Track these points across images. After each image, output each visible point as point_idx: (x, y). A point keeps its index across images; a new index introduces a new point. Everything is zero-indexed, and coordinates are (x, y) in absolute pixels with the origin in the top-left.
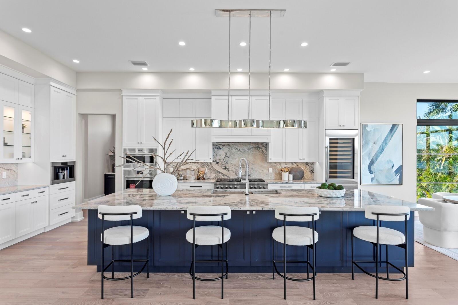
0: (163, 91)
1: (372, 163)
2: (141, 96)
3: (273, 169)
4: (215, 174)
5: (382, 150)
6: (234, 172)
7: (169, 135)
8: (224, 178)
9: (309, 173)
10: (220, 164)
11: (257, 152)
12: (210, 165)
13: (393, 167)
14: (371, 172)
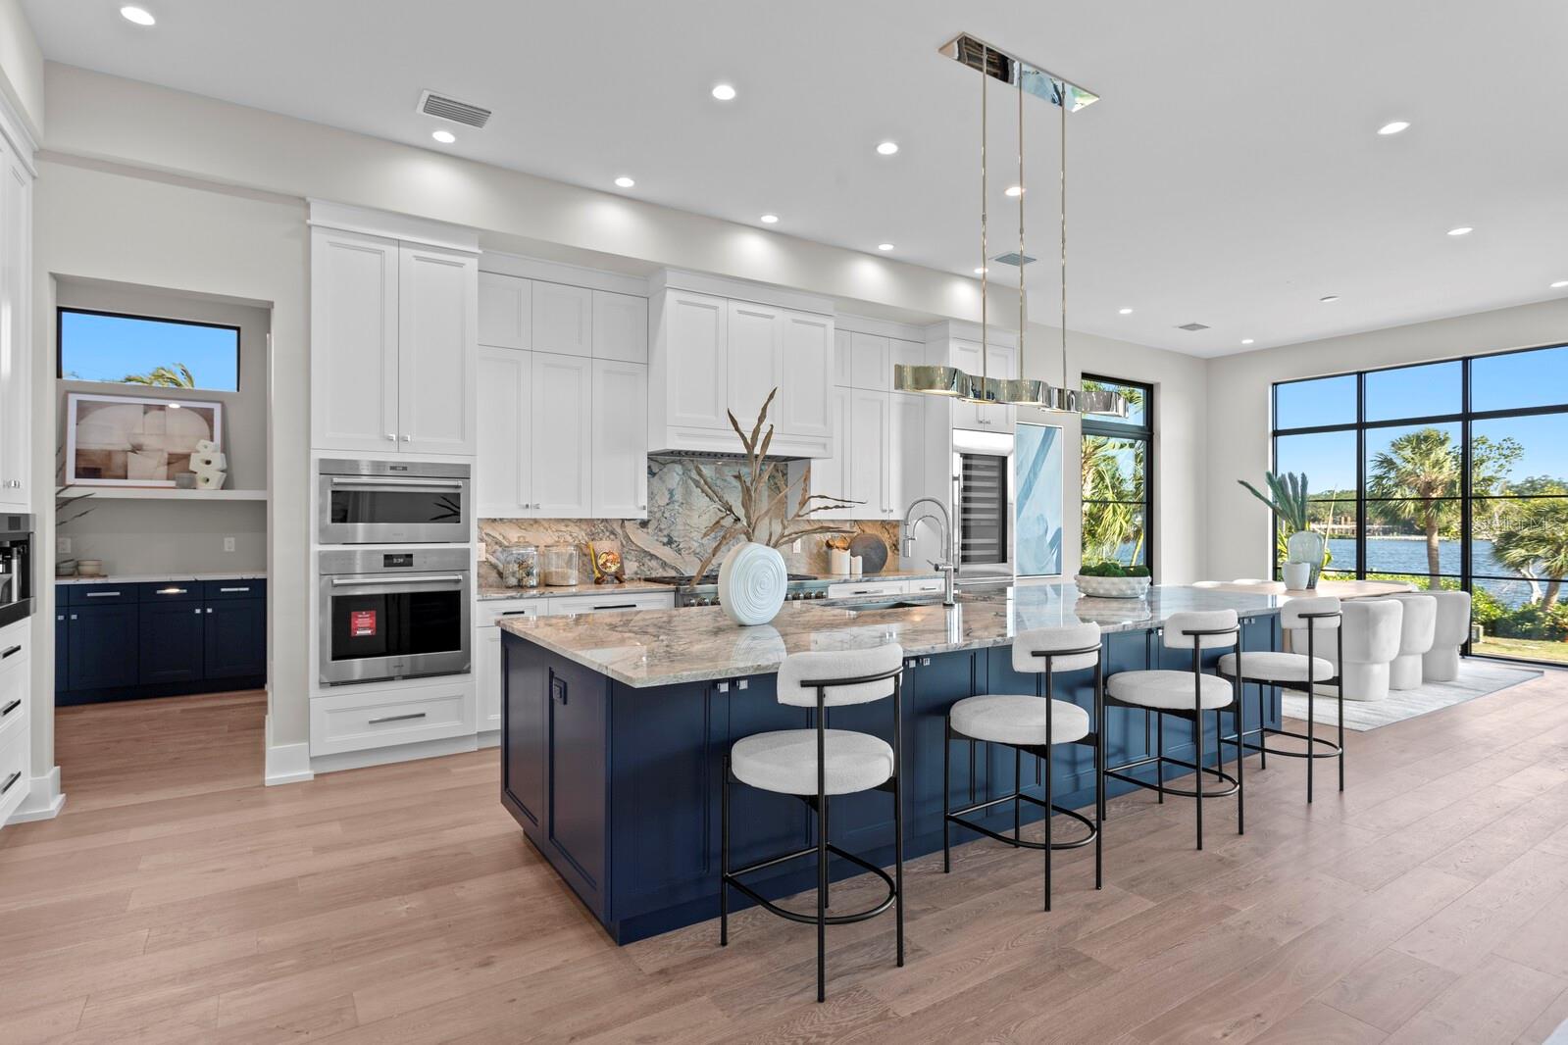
2: (399, 243)
3: (803, 542)
4: (637, 564)
6: (696, 554)
8: (665, 575)
9: (892, 553)
10: (652, 526)
12: (619, 530)
13: (1046, 532)
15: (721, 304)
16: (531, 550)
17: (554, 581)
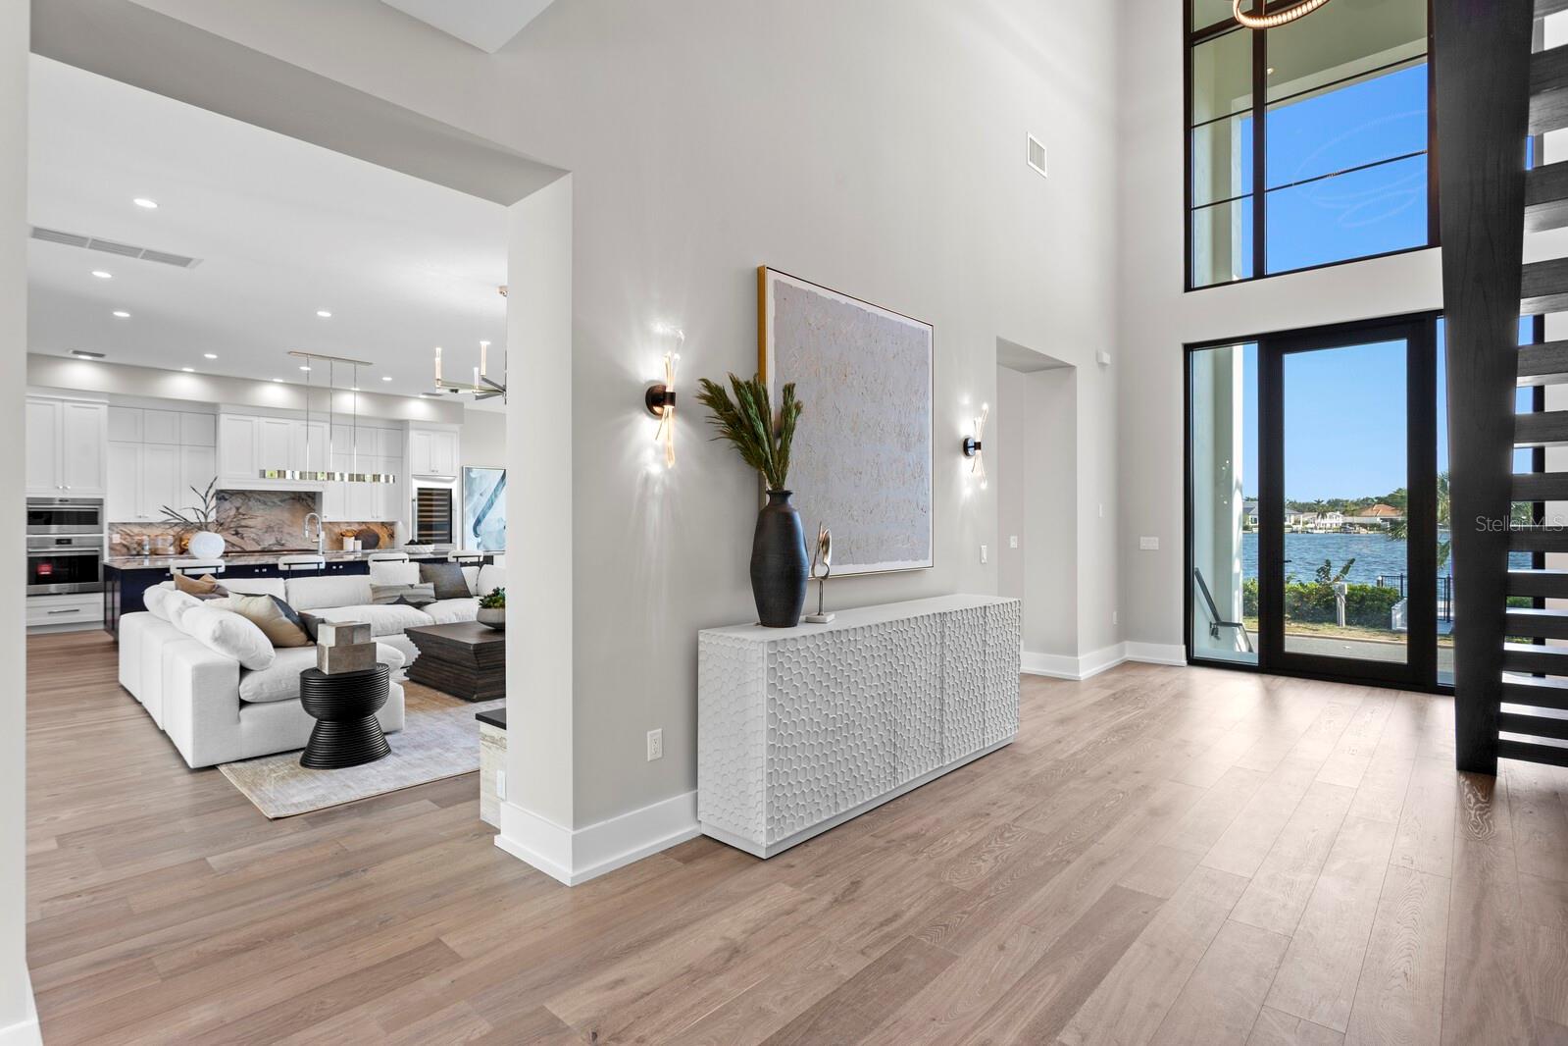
0: (111, 395)
1: (478, 522)
2: (63, 401)
3: (326, 534)
5: (490, 504)
6: (254, 539)
7: (212, 484)
9: (387, 539)
11: (298, 506)
14: (476, 534)
15: (256, 420)
16: (145, 537)
17: (160, 552)
